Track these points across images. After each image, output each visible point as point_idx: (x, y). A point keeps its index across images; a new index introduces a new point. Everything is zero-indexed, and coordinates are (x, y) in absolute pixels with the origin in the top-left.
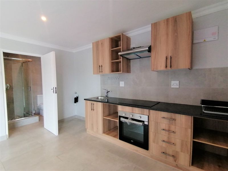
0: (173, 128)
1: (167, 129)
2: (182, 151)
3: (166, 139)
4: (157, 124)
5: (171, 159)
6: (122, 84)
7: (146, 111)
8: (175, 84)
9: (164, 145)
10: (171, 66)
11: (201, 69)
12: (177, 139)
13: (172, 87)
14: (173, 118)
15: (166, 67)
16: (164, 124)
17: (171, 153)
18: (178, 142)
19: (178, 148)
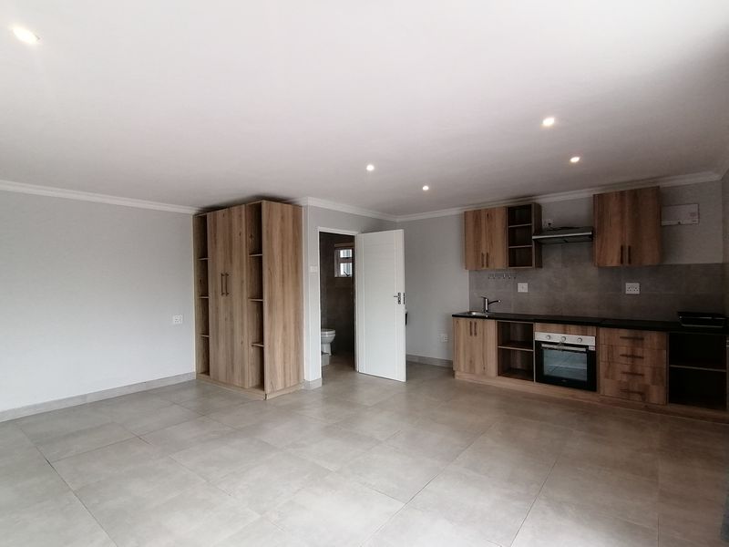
0: (639, 352)
1: (629, 354)
2: (653, 384)
3: (627, 368)
4: (611, 348)
5: (637, 398)
6: (523, 288)
7: (592, 329)
8: (632, 288)
9: (625, 379)
10: (630, 261)
11: (676, 266)
12: (646, 367)
13: (627, 292)
14: (639, 336)
15: (622, 262)
16: (624, 348)
17: (636, 389)
18: (648, 371)
19: (648, 380)
